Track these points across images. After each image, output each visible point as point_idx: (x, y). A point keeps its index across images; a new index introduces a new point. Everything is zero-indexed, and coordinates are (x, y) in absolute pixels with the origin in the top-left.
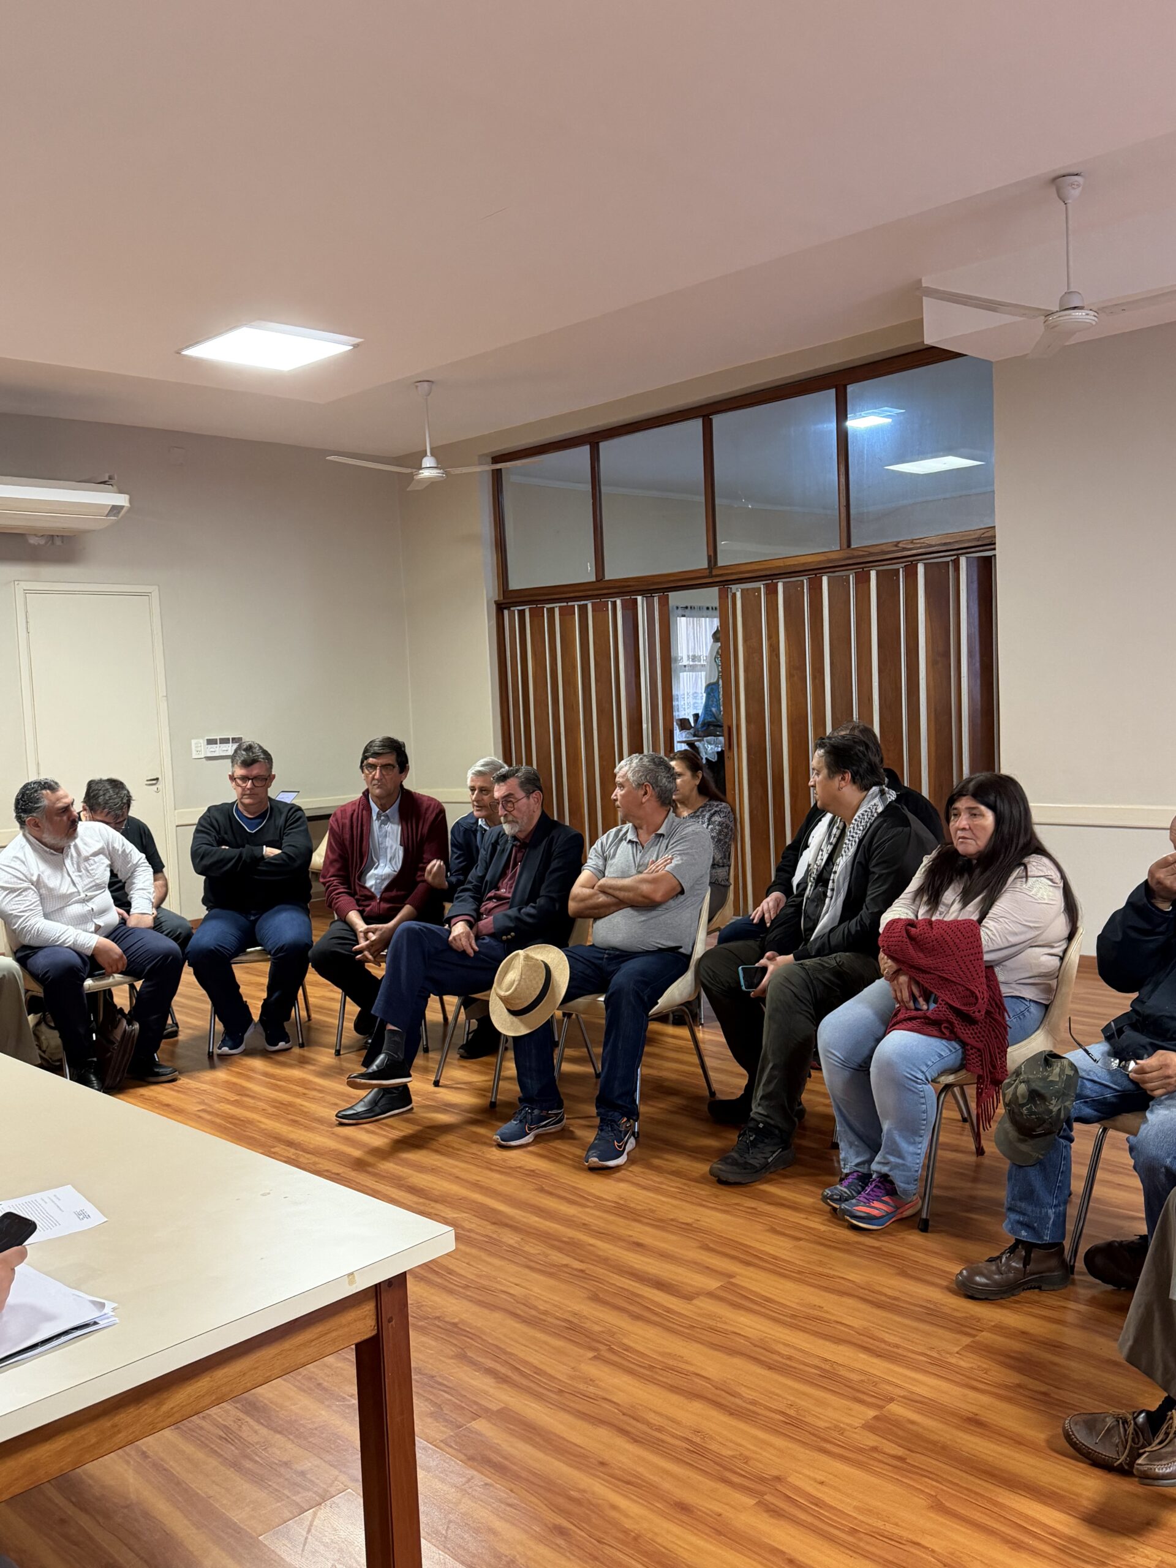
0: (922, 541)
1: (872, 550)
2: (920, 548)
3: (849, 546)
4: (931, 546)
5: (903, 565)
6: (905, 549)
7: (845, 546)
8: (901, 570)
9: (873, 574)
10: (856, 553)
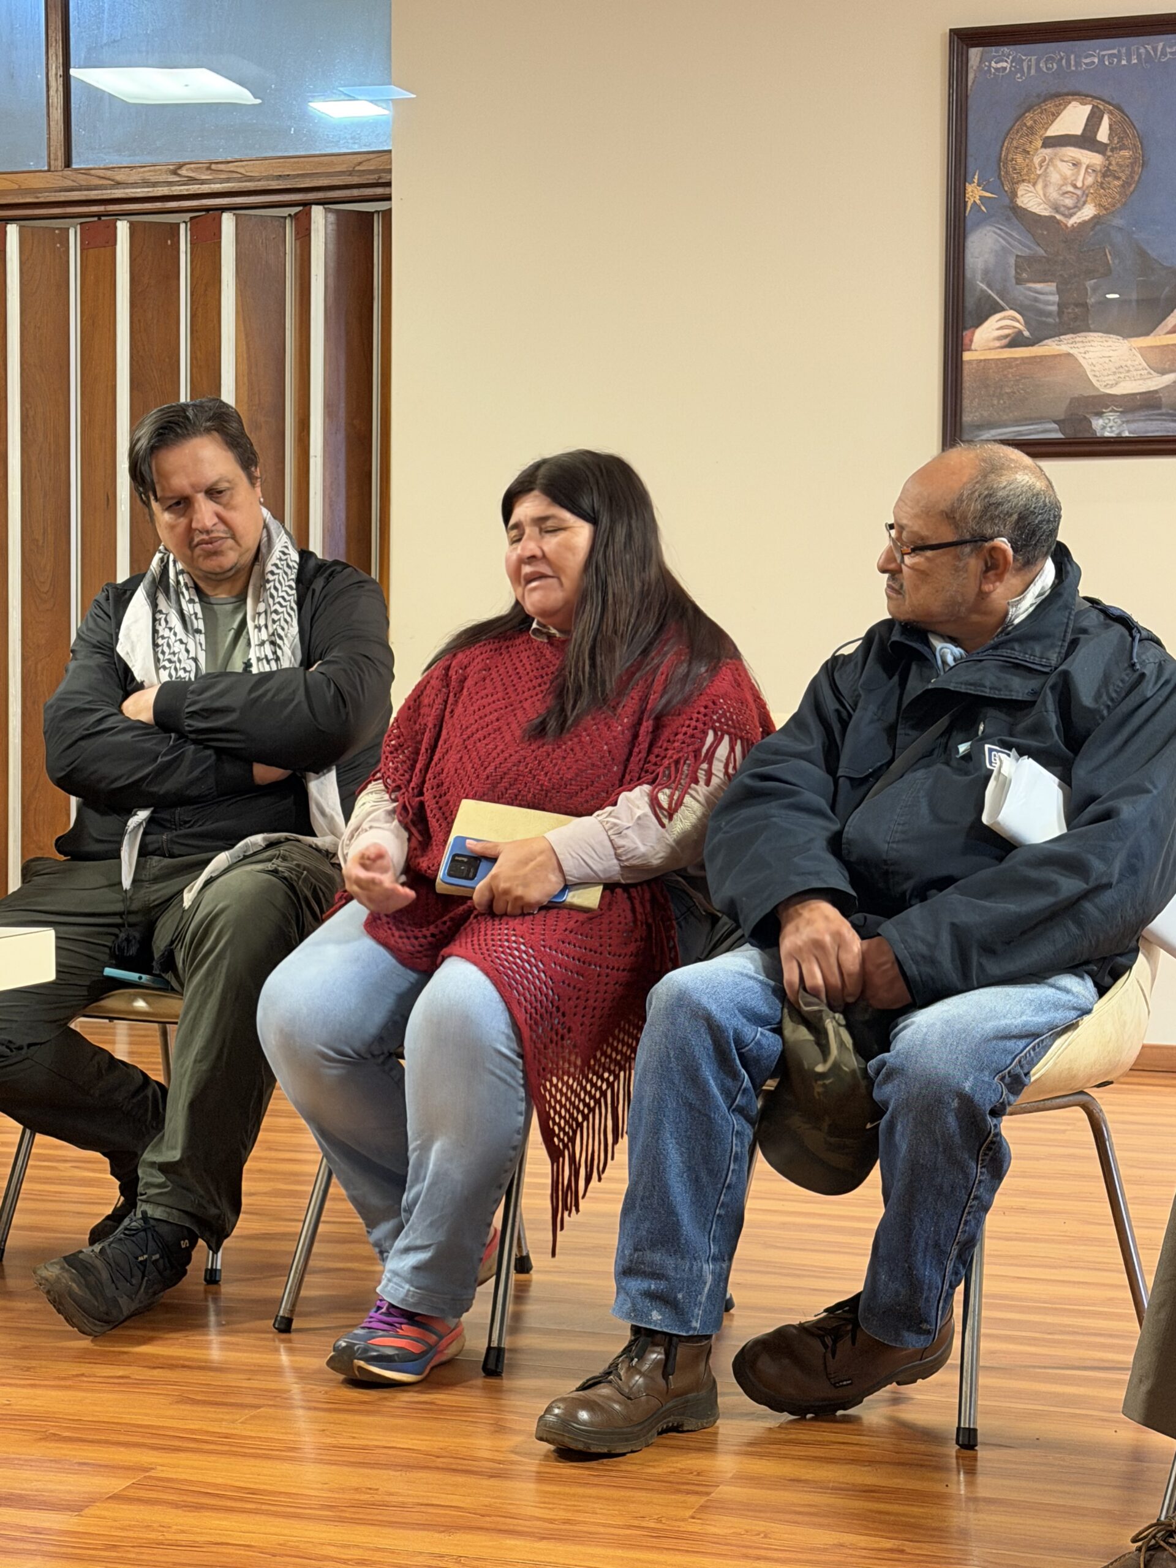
0: (231, 167)
1: (120, 177)
2: (228, 180)
3: (68, 163)
4: (251, 179)
5: (187, 216)
6: (192, 180)
7: (60, 163)
8: (182, 227)
9: (123, 228)
10: (82, 180)
